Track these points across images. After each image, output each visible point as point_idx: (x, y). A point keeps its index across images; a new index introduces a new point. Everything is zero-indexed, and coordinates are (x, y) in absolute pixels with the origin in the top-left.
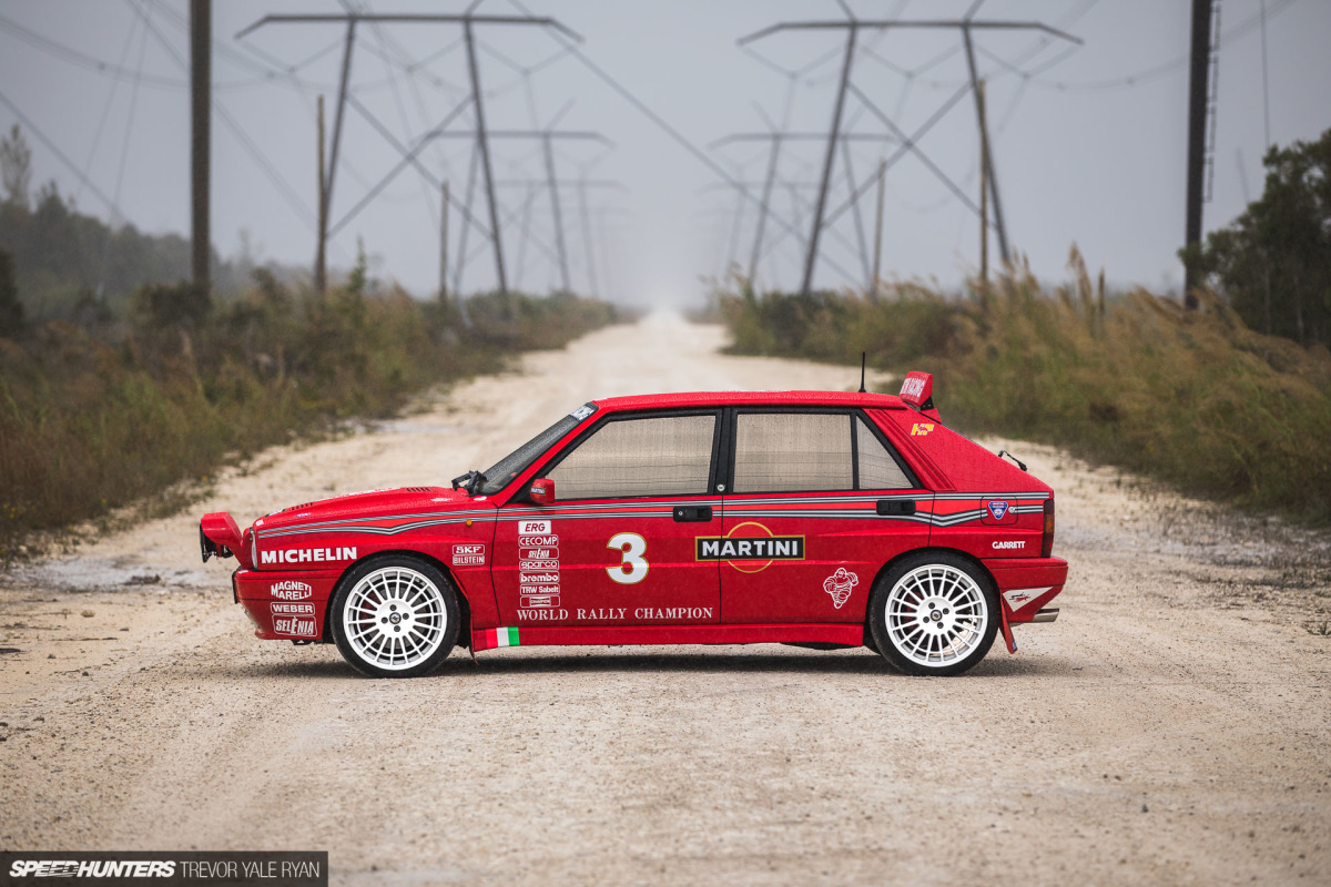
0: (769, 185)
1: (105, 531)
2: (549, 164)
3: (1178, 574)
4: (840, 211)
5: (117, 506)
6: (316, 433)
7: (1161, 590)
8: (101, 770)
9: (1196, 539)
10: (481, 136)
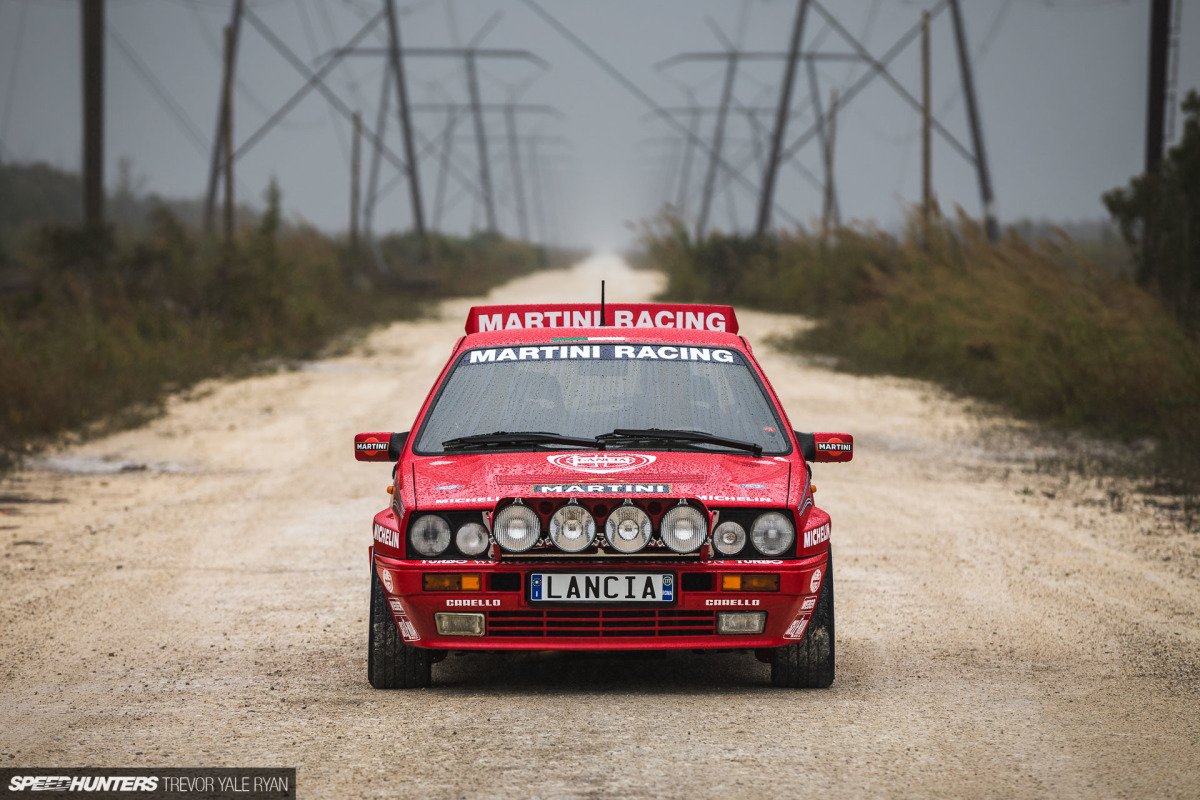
0: (723, 112)
1: (86, 437)
2: (473, 88)
9: (998, 446)
10: (395, 55)
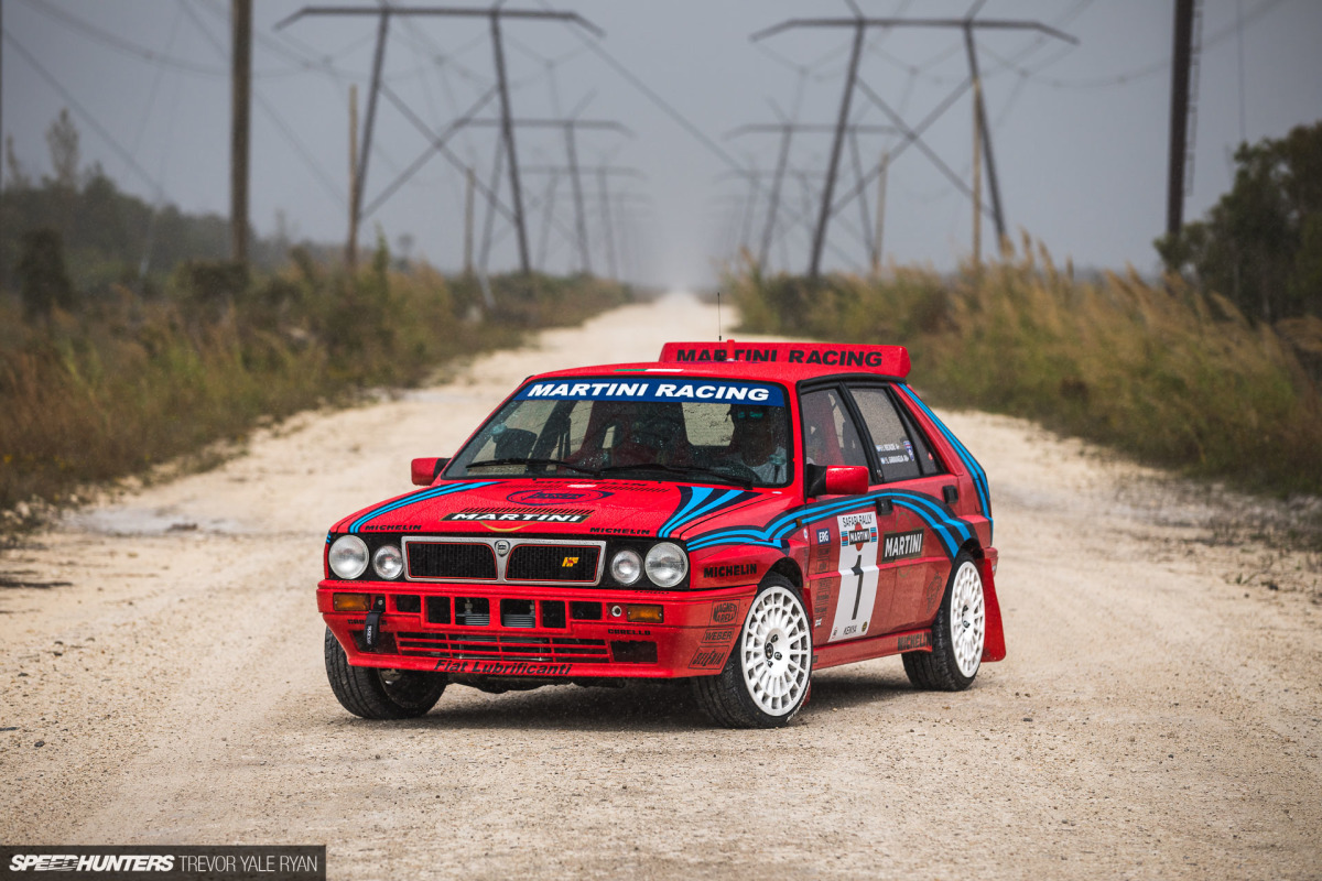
0: (779, 174)
1: (147, 484)
2: (571, 153)
3: (1120, 532)
4: (846, 200)
5: (159, 462)
6: (344, 400)
7: (1102, 545)
8: (145, 680)
9: (1143, 503)
10: (507, 125)
